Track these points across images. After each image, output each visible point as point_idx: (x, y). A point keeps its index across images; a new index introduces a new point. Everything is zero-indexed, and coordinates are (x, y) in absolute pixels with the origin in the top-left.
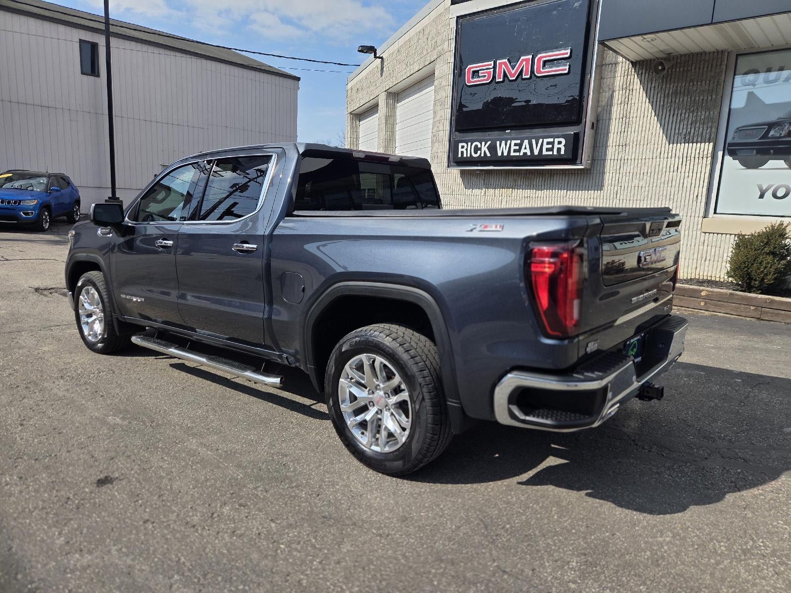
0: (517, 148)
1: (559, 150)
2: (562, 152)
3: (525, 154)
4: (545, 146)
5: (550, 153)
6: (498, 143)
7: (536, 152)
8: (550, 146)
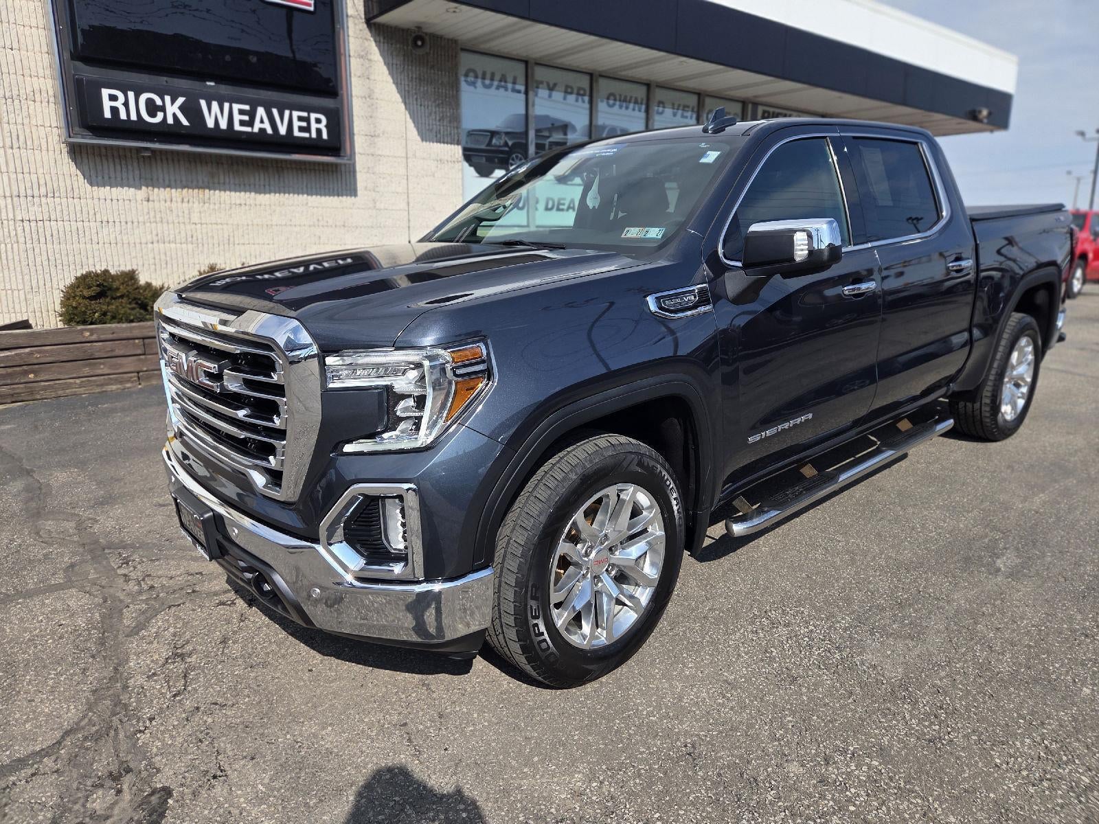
0: (246, 118)
1: (319, 131)
2: (325, 136)
3: (262, 131)
4: (296, 124)
5: (306, 135)
6: (203, 103)
7: (283, 130)
8: (304, 124)
